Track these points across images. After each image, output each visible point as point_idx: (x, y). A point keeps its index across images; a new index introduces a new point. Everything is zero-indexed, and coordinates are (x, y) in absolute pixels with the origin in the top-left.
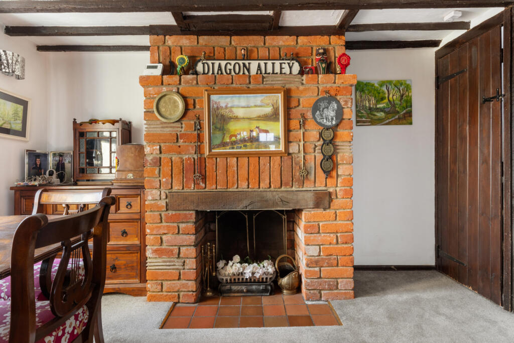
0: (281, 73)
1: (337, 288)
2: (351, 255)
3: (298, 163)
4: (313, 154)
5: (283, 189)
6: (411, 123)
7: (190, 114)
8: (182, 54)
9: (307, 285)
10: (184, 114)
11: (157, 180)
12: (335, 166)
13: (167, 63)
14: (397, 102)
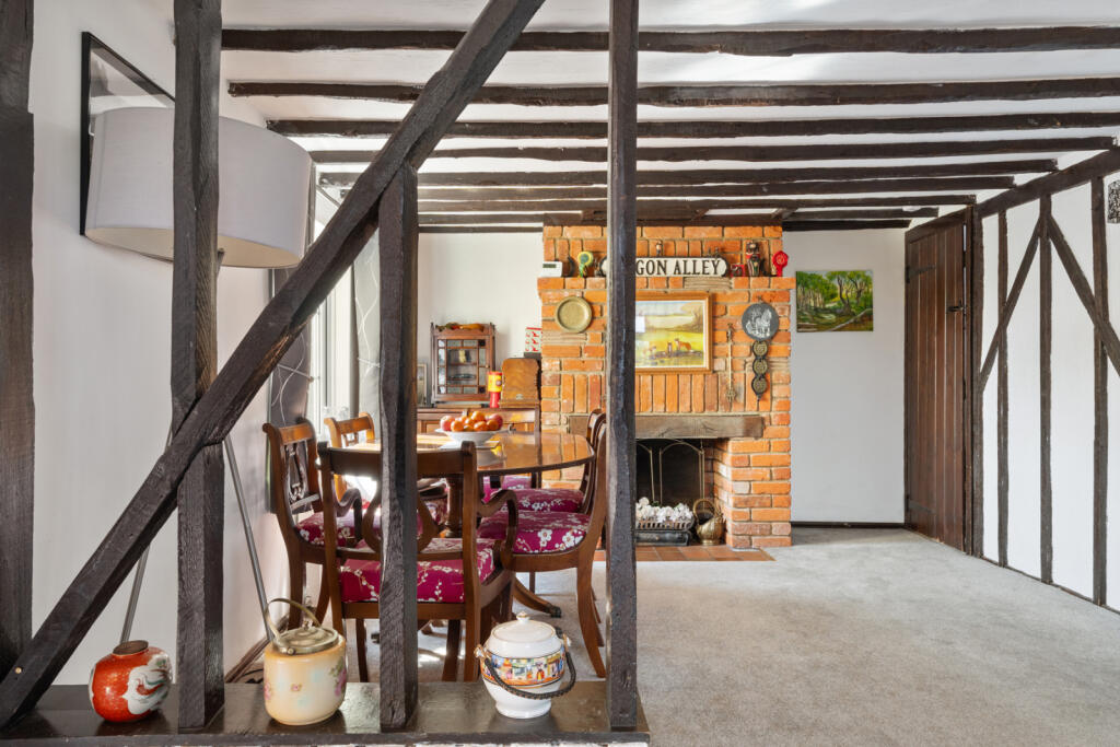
0: (704, 273)
1: (771, 534)
2: (787, 493)
3: (724, 383)
4: (743, 372)
5: (706, 413)
6: (871, 329)
7: (597, 323)
8: (583, 250)
9: (735, 528)
10: (590, 325)
11: (557, 401)
12: (769, 387)
13: (566, 260)
14: (854, 301)
